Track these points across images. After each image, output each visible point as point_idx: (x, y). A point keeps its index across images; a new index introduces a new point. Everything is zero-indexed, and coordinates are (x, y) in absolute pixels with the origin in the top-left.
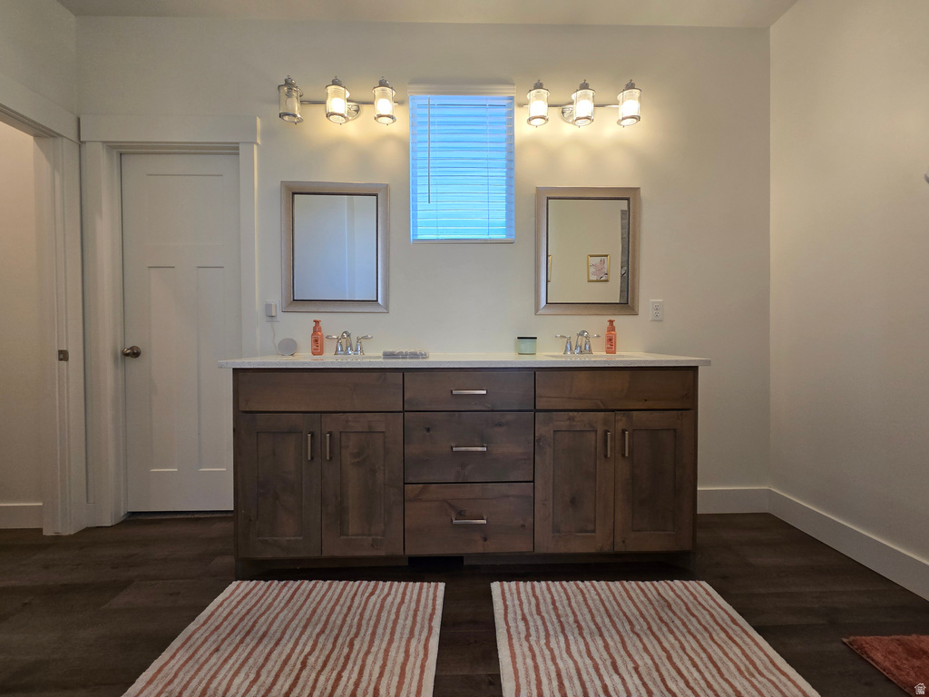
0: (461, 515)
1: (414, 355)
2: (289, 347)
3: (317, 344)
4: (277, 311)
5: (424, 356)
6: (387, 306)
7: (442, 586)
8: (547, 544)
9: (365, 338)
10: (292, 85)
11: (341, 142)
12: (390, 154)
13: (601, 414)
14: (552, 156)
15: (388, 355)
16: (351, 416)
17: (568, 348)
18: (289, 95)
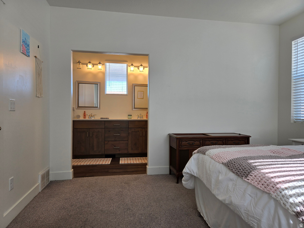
0: (115, 146)
1: (106, 118)
2: (79, 116)
3: (85, 116)
4: (75, 109)
5: (108, 118)
6: (100, 108)
7: (111, 158)
8: (130, 151)
9: (95, 115)
10: (80, 62)
11: (90, 73)
12: (100, 75)
13: (140, 129)
14: (136, 77)
15: (101, 118)
16: (95, 129)
17: (138, 117)
18: (79, 64)
